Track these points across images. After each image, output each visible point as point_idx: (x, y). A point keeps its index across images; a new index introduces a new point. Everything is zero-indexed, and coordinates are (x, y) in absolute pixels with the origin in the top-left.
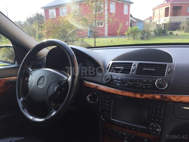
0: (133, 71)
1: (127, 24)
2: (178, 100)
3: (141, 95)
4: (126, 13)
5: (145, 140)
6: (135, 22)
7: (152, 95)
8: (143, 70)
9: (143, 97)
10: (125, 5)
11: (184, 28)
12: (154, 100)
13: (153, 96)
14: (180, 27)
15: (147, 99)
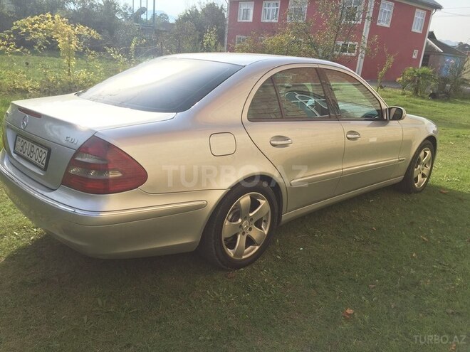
1: (414, 57)
4: (417, 28)
6: (438, 52)
10: (417, 10)
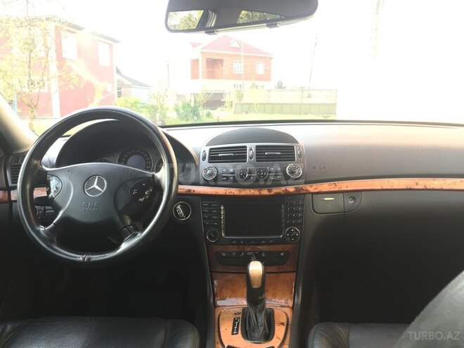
0: (251, 158)
2: (316, 191)
3: (270, 191)
5: (282, 254)
6: (128, 85)
7: (283, 188)
8: (265, 155)
9: (272, 193)
11: (232, 105)
12: (288, 194)
13: (286, 190)
14: (224, 102)
15: (277, 195)
